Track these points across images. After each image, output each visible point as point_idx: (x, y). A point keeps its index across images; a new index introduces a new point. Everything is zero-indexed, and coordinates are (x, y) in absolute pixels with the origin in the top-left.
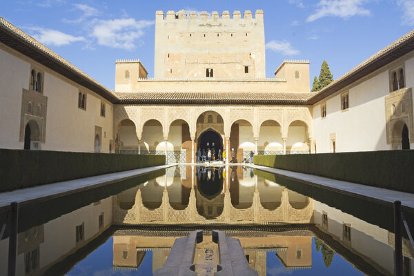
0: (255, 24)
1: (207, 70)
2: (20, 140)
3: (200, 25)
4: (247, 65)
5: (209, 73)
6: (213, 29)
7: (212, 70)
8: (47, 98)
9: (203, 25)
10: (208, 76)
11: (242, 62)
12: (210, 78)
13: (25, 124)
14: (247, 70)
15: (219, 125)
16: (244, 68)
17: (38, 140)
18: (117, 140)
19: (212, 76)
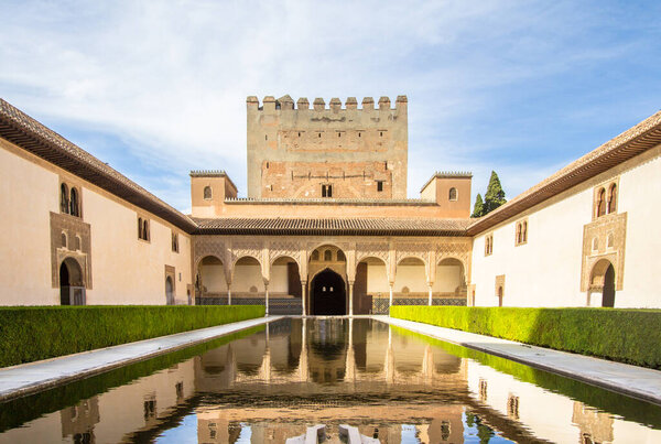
0: (395, 118)
1: (324, 187)
2: (53, 286)
3: (313, 120)
4: (380, 179)
5: (327, 191)
6: (332, 125)
7: (330, 187)
8: (89, 226)
9: (317, 120)
10: (324, 195)
11: (373, 175)
12: (327, 200)
13: (60, 262)
14: (380, 187)
15: (341, 264)
16: (376, 184)
17: (82, 285)
18: (197, 284)
19: (330, 195)
